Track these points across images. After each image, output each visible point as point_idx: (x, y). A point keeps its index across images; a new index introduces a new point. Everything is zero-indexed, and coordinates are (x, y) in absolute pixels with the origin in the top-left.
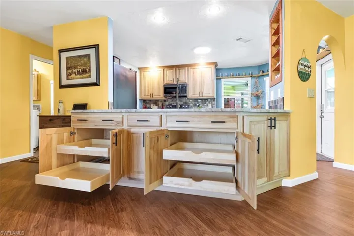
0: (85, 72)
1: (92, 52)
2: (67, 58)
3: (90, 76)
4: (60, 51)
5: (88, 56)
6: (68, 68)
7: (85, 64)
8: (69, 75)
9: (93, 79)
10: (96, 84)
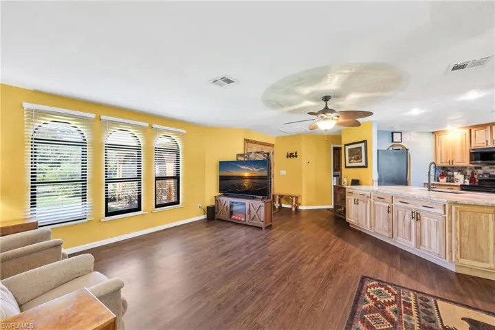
0: (359, 159)
1: (362, 145)
2: (349, 150)
3: (361, 162)
4: (345, 145)
5: (361, 148)
6: (350, 156)
7: (359, 153)
8: (350, 160)
9: (363, 164)
10: (365, 167)
